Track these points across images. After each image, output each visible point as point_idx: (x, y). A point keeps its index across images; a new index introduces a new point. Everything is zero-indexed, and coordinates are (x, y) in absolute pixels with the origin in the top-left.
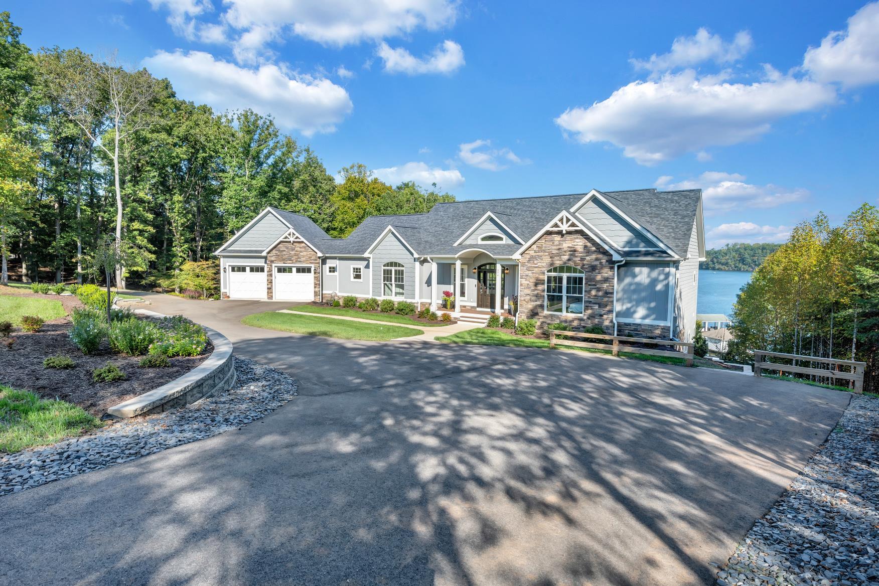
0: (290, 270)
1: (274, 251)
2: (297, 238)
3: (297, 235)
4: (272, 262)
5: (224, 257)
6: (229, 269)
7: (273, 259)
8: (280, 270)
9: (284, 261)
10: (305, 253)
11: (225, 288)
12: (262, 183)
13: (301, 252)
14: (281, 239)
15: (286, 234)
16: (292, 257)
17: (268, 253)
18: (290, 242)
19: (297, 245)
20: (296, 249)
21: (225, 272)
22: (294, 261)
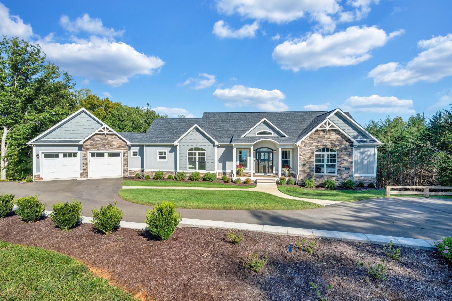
0: (102, 155)
1: (89, 141)
2: (110, 131)
3: (110, 129)
4: (87, 149)
5: (37, 146)
6: (42, 156)
7: (88, 147)
8: (93, 155)
9: (98, 148)
10: (116, 143)
11: (38, 170)
12: (31, 93)
13: (113, 141)
14: (96, 132)
15: (101, 128)
16: (105, 145)
17: (84, 143)
18: (104, 134)
19: (110, 136)
20: (108, 139)
21: (38, 158)
22: (107, 148)
